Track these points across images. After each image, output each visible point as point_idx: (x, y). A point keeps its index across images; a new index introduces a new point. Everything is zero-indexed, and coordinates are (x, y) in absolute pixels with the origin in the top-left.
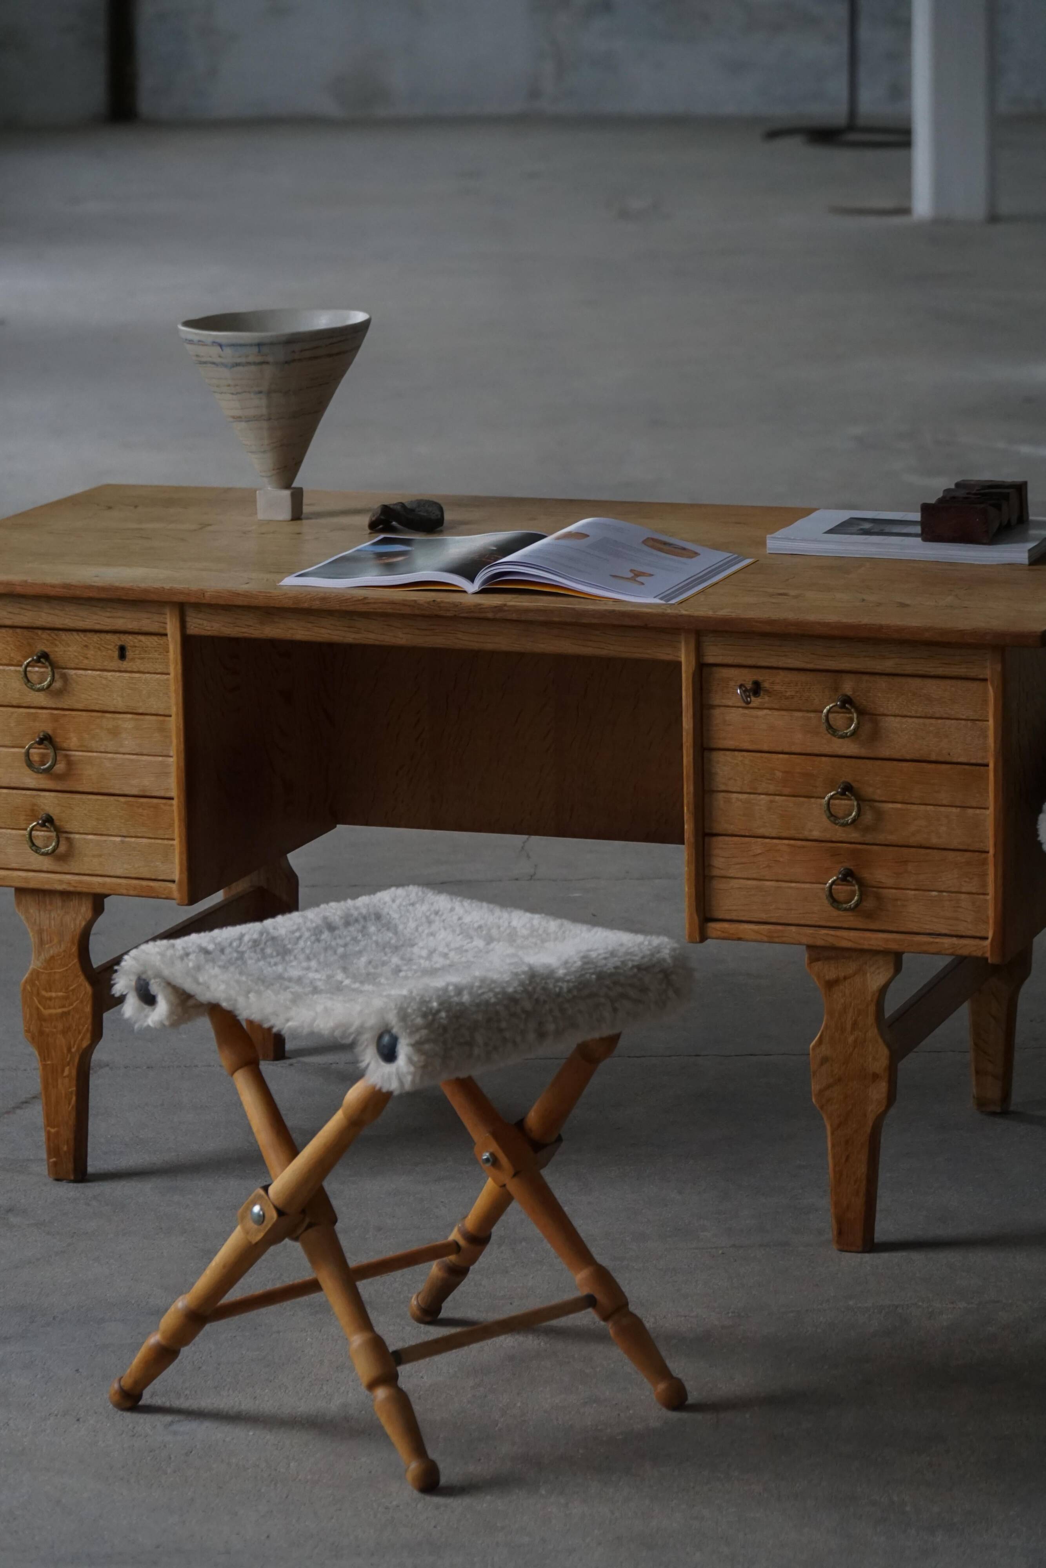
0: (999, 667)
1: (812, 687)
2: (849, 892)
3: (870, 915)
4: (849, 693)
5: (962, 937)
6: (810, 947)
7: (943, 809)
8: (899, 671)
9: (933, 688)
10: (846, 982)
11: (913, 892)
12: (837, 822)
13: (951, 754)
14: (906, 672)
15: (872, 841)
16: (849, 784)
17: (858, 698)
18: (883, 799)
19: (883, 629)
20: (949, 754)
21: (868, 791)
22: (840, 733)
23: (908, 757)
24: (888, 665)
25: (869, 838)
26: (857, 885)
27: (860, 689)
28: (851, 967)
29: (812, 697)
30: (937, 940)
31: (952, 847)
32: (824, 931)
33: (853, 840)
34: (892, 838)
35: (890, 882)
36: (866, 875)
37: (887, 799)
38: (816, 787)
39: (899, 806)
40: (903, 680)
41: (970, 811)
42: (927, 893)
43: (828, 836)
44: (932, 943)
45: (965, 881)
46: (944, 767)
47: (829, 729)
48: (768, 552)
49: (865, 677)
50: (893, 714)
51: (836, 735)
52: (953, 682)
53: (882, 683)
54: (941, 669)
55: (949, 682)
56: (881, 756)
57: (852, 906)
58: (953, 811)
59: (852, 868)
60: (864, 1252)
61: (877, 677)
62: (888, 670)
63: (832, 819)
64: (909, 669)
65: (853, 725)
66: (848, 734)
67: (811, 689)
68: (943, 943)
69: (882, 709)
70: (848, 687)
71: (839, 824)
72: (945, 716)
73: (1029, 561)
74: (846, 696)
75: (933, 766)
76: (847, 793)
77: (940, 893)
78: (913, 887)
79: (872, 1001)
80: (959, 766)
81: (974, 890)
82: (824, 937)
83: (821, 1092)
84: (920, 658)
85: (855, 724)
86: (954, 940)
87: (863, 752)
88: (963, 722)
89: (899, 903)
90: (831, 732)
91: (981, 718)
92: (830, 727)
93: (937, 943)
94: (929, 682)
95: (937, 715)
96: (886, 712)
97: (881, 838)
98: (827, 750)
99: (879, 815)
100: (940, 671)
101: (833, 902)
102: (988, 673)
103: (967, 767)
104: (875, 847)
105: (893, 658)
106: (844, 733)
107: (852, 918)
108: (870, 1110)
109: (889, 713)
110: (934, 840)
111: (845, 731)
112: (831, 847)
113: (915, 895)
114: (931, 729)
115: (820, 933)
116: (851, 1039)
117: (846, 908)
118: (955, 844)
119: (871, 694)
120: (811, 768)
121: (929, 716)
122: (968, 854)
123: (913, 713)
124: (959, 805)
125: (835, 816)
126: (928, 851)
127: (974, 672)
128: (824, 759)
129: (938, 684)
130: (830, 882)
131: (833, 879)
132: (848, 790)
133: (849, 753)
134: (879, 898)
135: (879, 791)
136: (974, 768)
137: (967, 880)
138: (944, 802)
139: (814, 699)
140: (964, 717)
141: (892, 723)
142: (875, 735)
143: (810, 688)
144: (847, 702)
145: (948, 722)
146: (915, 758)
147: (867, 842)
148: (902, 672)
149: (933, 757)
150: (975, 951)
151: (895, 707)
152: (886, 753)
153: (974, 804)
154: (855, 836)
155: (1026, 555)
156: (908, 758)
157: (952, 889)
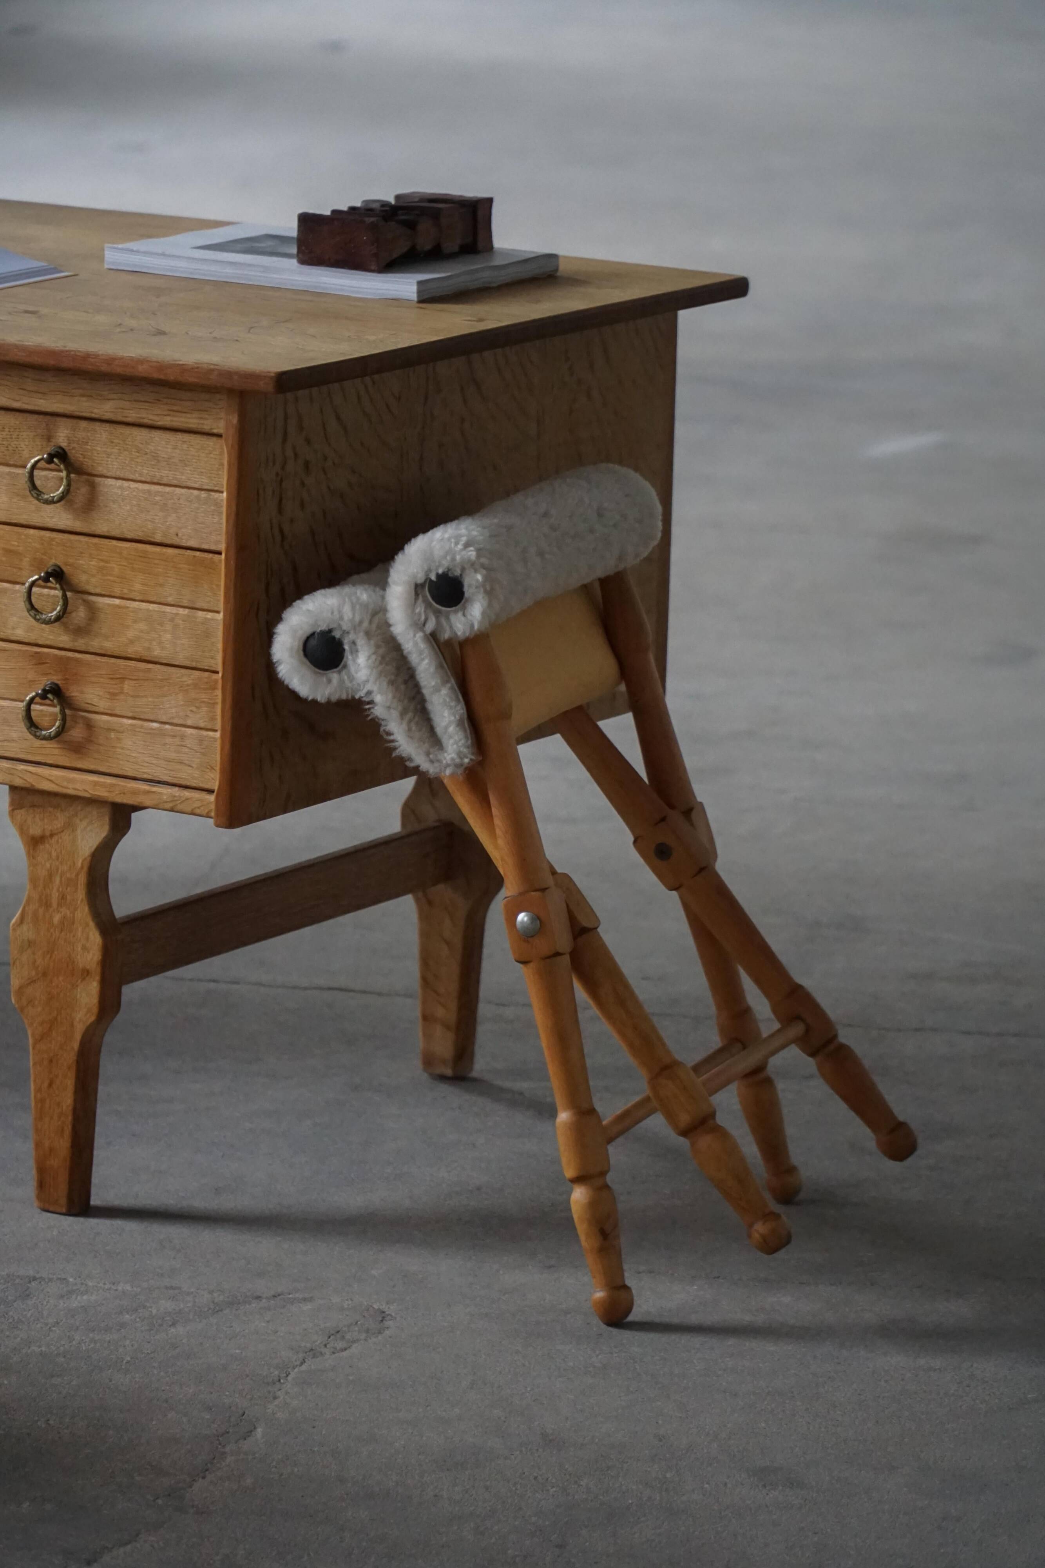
0: (235, 420)
1: (21, 434)
2: (48, 712)
3: (77, 749)
4: (64, 445)
5: (186, 787)
6: (13, 788)
7: (168, 609)
8: (120, 418)
9: (161, 442)
10: (53, 840)
11: (130, 722)
12: (38, 617)
13: (180, 535)
14: (129, 420)
15: (83, 648)
16: (59, 567)
17: (74, 451)
18: (98, 591)
19: (89, 358)
20: (177, 535)
21: (81, 579)
22: (46, 497)
23: (129, 535)
24: (106, 408)
25: (80, 644)
26: (59, 705)
27: (77, 439)
28: (59, 820)
29: (21, 447)
30: (154, 789)
31: (177, 663)
32: (22, 767)
33: (61, 645)
34: (109, 645)
35: (102, 705)
36: (74, 692)
37: (103, 593)
38: (20, 569)
39: (117, 602)
40: (127, 430)
41: (200, 614)
42: (146, 724)
43: (32, 637)
44: (149, 792)
45: (191, 711)
46: (170, 551)
47: (32, 490)
48: (106, 266)
49: (84, 424)
50: (114, 476)
51: (41, 500)
52: (186, 437)
53: (102, 433)
54: (168, 418)
55: (180, 436)
56: (98, 532)
57: (52, 734)
58: (180, 612)
59: (59, 682)
60: (69, 1213)
61: (98, 424)
62: (108, 416)
63: (33, 612)
64: (132, 415)
65: (62, 487)
66: (55, 498)
67: (20, 436)
68: (161, 794)
69: (100, 469)
70: (63, 436)
71: (40, 621)
72: (175, 482)
73: (418, 296)
74: (61, 448)
75: (158, 549)
76: (51, 579)
77: (163, 725)
78: (130, 715)
79: (82, 867)
80: (189, 552)
81: (202, 725)
82: (25, 775)
83: (20, 991)
84: (144, 402)
85: (64, 486)
86: (175, 791)
87: (78, 526)
88: (196, 492)
89: (113, 735)
90: (35, 495)
91: (216, 488)
92: (33, 486)
93: (154, 792)
94: (157, 435)
95: (165, 481)
96: (105, 472)
97: (96, 644)
98: (36, 520)
99: (93, 612)
100: (167, 421)
101: (31, 726)
102: (219, 427)
103: (198, 554)
104: (88, 656)
105: (113, 399)
106: (51, 496)
107: (56, 751)
108: (77, 1020)
109: (109, 474)
110: (157, 652)
111: (51, 495)
112: (36, 653)
113: (132, 725)
114: (157, 498)
115: (17, 768)
116: (57, 919)
117: (45, 735)
118: (180, 660)
119: (89, 447)
120: (16, 543)
121: (155, 481)
122: (197, 673)
123: (137, 477)
124: (186, 605)
125: (36, 610)
126: (150, 666)
127: (208, 424)
128: (32, 531)
129: (168, 439)
130: (28, 698)
131: (31, 695)
132: (57, 575)
133: (61, 525)
134: (89, 726)
135: (93, 580)
136: (206, 555)
137: (194, 709)
138: (170, 600)
139: (23, 450)
140: (196, 486)
141: (110, 488)
142: (91, 504)
143: (18, 435)
144: (60, 456)
145: (178, 490)
146: (137, 538)
147: (78, 648)
148: (124, 419)
149: (158, 538)
150: (199, 808)
151: (115, 467)
152: (102, 528)
153: (205, 606)
154: (64, 639)
155: (414, 288)
156: (129, 537)
157: (176, 721)
